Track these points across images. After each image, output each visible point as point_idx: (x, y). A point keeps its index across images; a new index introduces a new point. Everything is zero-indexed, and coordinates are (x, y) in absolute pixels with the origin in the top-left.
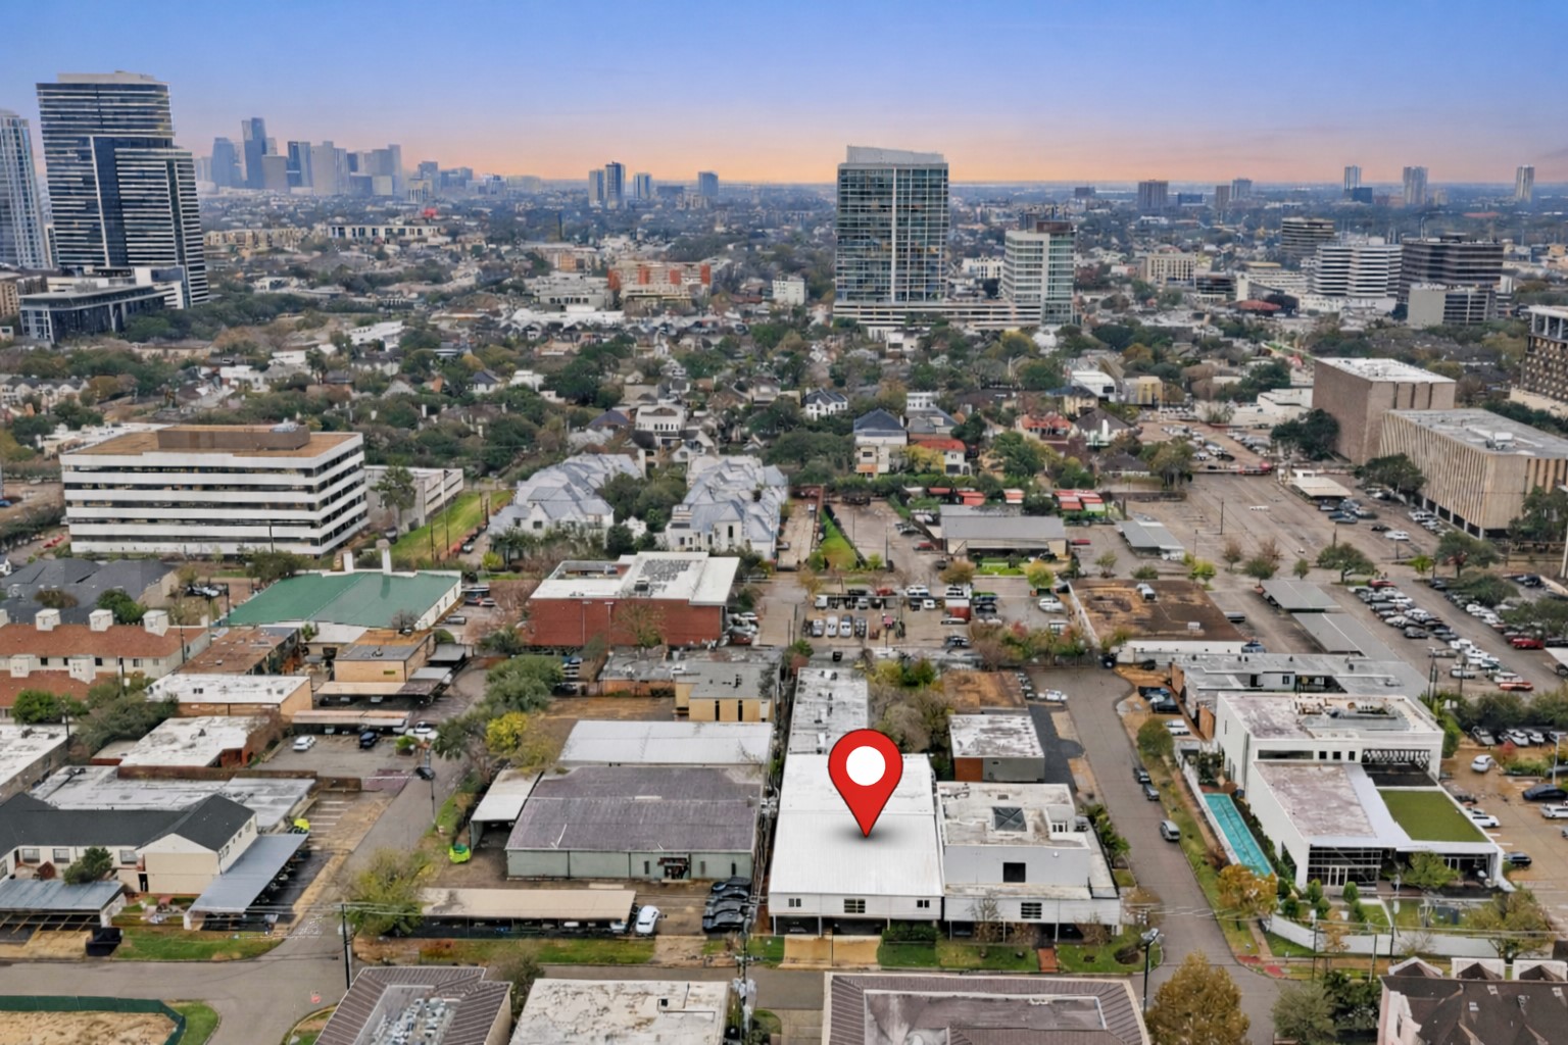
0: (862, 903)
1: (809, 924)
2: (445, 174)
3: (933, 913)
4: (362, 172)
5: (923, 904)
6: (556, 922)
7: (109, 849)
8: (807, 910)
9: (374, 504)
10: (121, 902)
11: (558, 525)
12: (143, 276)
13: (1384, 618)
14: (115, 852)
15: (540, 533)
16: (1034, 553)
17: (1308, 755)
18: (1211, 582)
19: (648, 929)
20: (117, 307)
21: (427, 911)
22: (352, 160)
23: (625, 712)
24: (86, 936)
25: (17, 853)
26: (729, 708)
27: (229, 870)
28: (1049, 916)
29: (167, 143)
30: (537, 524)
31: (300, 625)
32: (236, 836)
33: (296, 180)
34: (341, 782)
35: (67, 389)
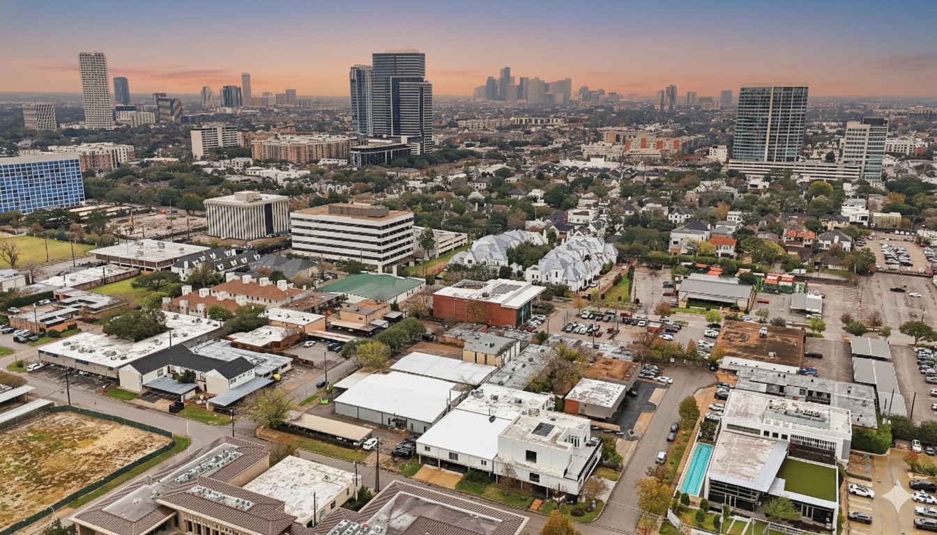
0: (456, 455)
1: (434, 461)
2: (590, 92)
3: (488, 468)
4: (550, 92)
5: (484, 463)
6: (334, 437)
7: (196, 372)
8: (432, 454)
9: (415, 246)
10: (193, 393)
11: (478, 263)
12: (404, 140)
13: (921, 369)
14: (198, 373)
15: (470, 266)
16: (726, 305)
17: (758, 432)
18: (823, 333)
19: (368, 448)
20: (389, 153)
21: (286, 421)
22: (547, 86)
23: (445, 352)
24: (171, 403)
25: (169, 367)
26: (481, 357)
27: (232, 389)
28: (543, 482)
29: (421, 80)
30: (470, 262)
31: (340, 294)
32: (242, 375)
33: (520, 97)
34: (307, 362)
35: (345, 187)
